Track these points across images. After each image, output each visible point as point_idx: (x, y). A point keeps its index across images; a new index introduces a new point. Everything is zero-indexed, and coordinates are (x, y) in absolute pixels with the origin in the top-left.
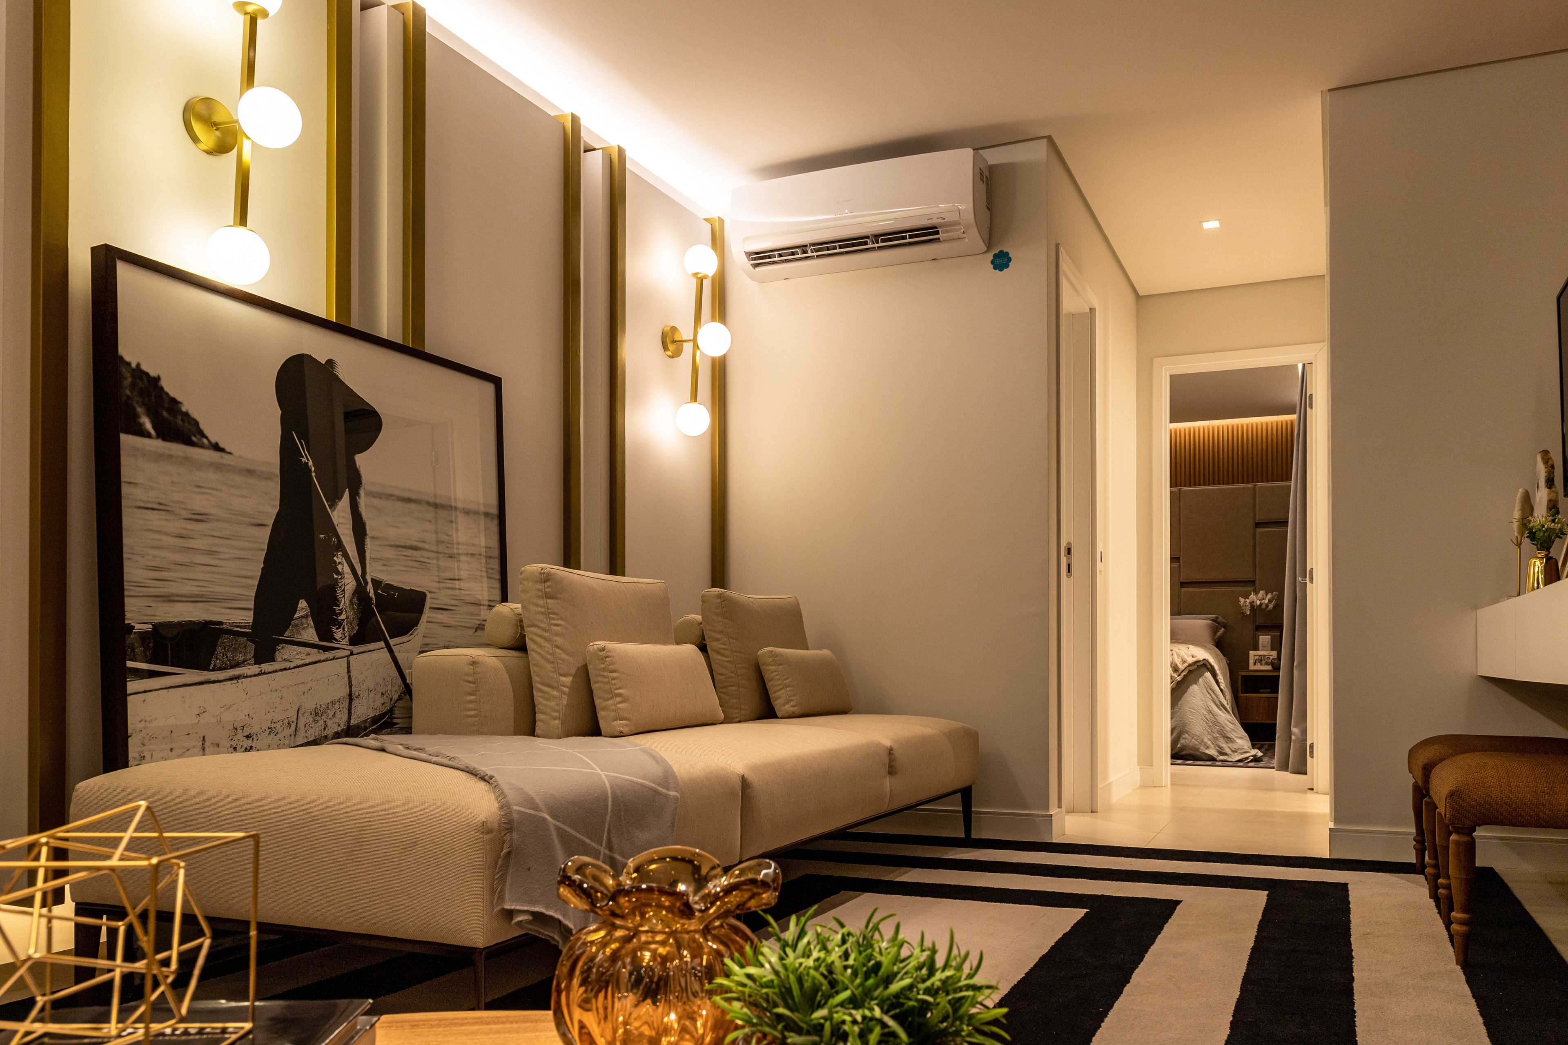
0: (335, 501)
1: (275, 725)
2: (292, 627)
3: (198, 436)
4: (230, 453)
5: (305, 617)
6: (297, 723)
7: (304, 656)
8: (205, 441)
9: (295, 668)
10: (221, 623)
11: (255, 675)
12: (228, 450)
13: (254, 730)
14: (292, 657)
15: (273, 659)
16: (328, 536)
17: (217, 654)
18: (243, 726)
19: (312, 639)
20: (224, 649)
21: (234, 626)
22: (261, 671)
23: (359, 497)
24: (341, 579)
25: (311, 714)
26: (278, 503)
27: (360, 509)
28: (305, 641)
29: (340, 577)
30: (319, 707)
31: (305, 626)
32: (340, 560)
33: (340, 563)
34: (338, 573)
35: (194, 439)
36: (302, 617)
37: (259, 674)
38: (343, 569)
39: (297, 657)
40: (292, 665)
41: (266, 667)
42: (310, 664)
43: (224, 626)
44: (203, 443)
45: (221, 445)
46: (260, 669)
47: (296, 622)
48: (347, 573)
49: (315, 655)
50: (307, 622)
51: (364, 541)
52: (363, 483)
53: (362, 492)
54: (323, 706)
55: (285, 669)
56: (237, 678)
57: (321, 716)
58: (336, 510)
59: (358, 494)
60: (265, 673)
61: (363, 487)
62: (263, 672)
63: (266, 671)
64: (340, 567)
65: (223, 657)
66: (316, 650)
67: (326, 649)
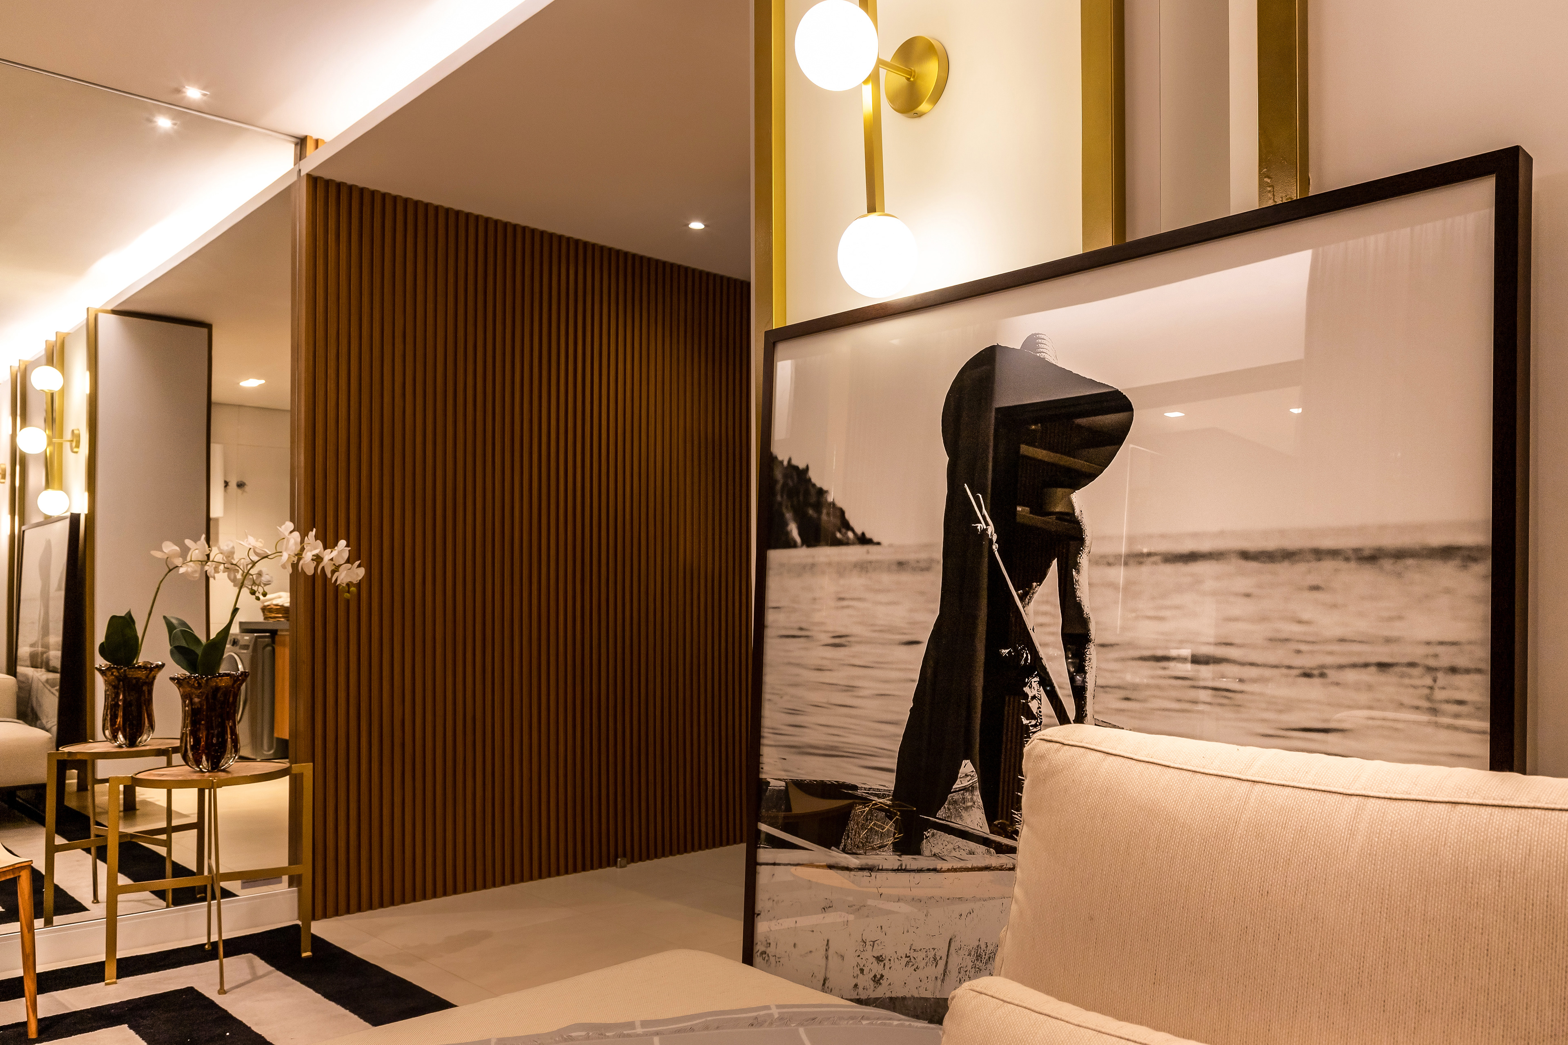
0: (1032, 586)
1: (915, 955)
2: (949, 804)
3: (844, 530)
4: (879, 544)
5: (969, 789)
6: (947, 962)
8: (850, 534)
9: (949, 870)
10: (855, 788)
11: (893, 870)
12: (875, 540)
13: (887, 952)
14: (946, 853)
16: (1015, 650)
17: (849, 831)
18: (874, 942)
19: (980, 829)
20: (858, 824)
21: (871, 794)
22: (901, 865)
23: (1078, 572)
25: (969, 955)
27: (1078, 593)
28: (967, 829)
30: (983, 947)
31: (970, 804)
35: (838, 535)
36: (965, 789)
37: (897, 870)
39: (954, 853)
40: (945, 866)
41: (908, 861)
42: (973, 869)
43: (859, 793)
45: (868, 535)
46: (899, 863)
49: (982, 856)
50: (972, 799)
55: (935, 870)
56: (871, 869)
58: (1032, 604)
59: (1076, 566)
60: (906, 870)
62: (903, 868)
63: (908, 867)
65: (855, 835)
66: (983, 848)
67: (1001, 849)
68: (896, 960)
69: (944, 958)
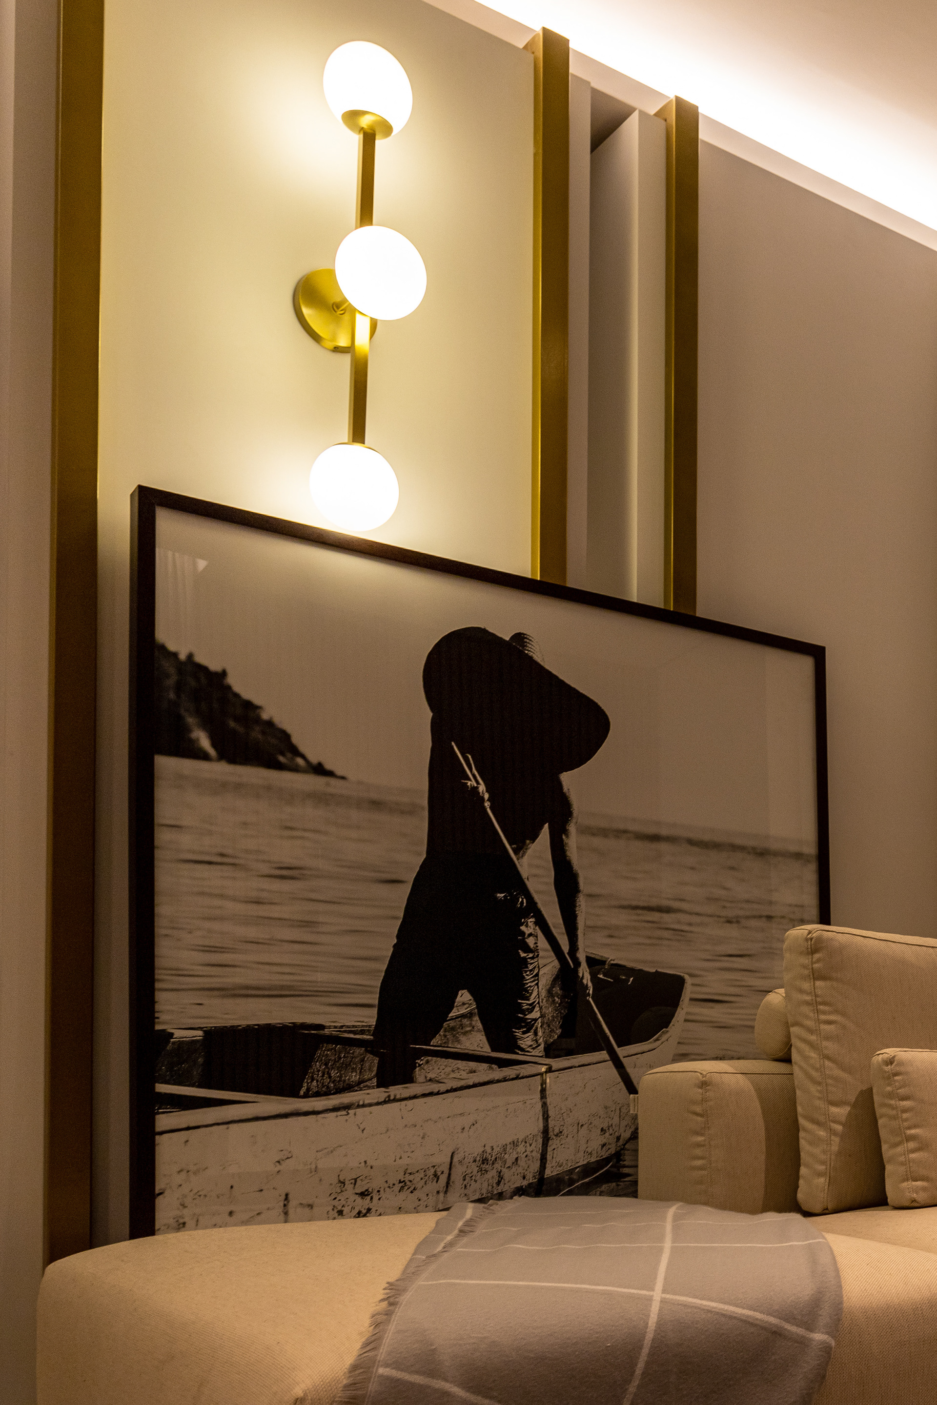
0: (525, 842)
1: (411, 1178)
2: (445, 1031)
3: (289, 755)
4: (343, 778)
5: (469, 1016)
6: (449, 1175)
7: (464, 1074)
8: (300, 761)
9: (448, 1091)
10: (321, 1027)
11: (378, 1104)
12: (339, 773)
13: (373, 1185)
14: (443, 1076)
15: (409, 1079)
16: (511, 894)
17: (313, 1073)
18: (356, 1180)
19: (480, 1049)
20: (326, 1064)
21: (345, 1032)
22: (389, 1096)
23: (567, 836)
24: (532, 958)
25: (475, 1161)
26: (424, 848)
27: (568, 853)
28: (466, 1051)
29: (531, 955)
30: (489, 1150)
31: (468, 1029)
32: (531, 931)
33: (530, 935)
34: (527, 949)
35: (281, 759)
36: (463, 1016)
37: (385, 1102)
38: (536, 943)
39: (453, 1075)
40: (443, 1088)
41: (396, 1091)
42: (475, 1086)
43: (327, 1031)
44: (297, 765)
45: (328, 766)
46: (387, 1094)
47: (452, 1024)
48: (546, 950)
49: (484, 1072)
50: (471, 1024)
51: (575, 901)
52: (575, 815)
53: (572, 828)
54: (496, 1149)
55: (431, 1094)
56: (347, 1107)
57: (493, 1164)
58: (526, 857)
59: (565, 831)
60: (395, 1100)
61: (574, 821)
62: (392, 1098)
63: (398, 1097)
64: (531, 941)
65: (323, 1076)
66: (485, 1066)
67: (503, 1064)
68: (387, 1189)
69: (446, 1172)
